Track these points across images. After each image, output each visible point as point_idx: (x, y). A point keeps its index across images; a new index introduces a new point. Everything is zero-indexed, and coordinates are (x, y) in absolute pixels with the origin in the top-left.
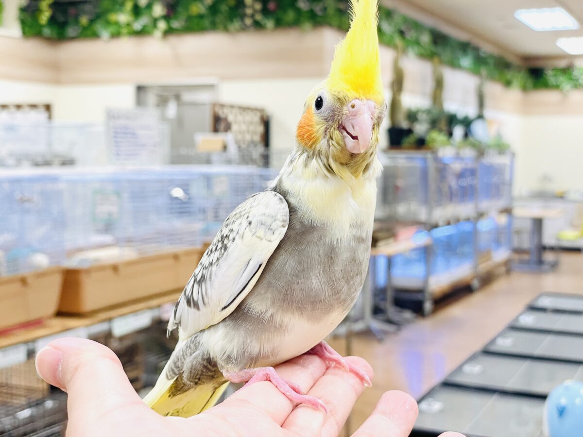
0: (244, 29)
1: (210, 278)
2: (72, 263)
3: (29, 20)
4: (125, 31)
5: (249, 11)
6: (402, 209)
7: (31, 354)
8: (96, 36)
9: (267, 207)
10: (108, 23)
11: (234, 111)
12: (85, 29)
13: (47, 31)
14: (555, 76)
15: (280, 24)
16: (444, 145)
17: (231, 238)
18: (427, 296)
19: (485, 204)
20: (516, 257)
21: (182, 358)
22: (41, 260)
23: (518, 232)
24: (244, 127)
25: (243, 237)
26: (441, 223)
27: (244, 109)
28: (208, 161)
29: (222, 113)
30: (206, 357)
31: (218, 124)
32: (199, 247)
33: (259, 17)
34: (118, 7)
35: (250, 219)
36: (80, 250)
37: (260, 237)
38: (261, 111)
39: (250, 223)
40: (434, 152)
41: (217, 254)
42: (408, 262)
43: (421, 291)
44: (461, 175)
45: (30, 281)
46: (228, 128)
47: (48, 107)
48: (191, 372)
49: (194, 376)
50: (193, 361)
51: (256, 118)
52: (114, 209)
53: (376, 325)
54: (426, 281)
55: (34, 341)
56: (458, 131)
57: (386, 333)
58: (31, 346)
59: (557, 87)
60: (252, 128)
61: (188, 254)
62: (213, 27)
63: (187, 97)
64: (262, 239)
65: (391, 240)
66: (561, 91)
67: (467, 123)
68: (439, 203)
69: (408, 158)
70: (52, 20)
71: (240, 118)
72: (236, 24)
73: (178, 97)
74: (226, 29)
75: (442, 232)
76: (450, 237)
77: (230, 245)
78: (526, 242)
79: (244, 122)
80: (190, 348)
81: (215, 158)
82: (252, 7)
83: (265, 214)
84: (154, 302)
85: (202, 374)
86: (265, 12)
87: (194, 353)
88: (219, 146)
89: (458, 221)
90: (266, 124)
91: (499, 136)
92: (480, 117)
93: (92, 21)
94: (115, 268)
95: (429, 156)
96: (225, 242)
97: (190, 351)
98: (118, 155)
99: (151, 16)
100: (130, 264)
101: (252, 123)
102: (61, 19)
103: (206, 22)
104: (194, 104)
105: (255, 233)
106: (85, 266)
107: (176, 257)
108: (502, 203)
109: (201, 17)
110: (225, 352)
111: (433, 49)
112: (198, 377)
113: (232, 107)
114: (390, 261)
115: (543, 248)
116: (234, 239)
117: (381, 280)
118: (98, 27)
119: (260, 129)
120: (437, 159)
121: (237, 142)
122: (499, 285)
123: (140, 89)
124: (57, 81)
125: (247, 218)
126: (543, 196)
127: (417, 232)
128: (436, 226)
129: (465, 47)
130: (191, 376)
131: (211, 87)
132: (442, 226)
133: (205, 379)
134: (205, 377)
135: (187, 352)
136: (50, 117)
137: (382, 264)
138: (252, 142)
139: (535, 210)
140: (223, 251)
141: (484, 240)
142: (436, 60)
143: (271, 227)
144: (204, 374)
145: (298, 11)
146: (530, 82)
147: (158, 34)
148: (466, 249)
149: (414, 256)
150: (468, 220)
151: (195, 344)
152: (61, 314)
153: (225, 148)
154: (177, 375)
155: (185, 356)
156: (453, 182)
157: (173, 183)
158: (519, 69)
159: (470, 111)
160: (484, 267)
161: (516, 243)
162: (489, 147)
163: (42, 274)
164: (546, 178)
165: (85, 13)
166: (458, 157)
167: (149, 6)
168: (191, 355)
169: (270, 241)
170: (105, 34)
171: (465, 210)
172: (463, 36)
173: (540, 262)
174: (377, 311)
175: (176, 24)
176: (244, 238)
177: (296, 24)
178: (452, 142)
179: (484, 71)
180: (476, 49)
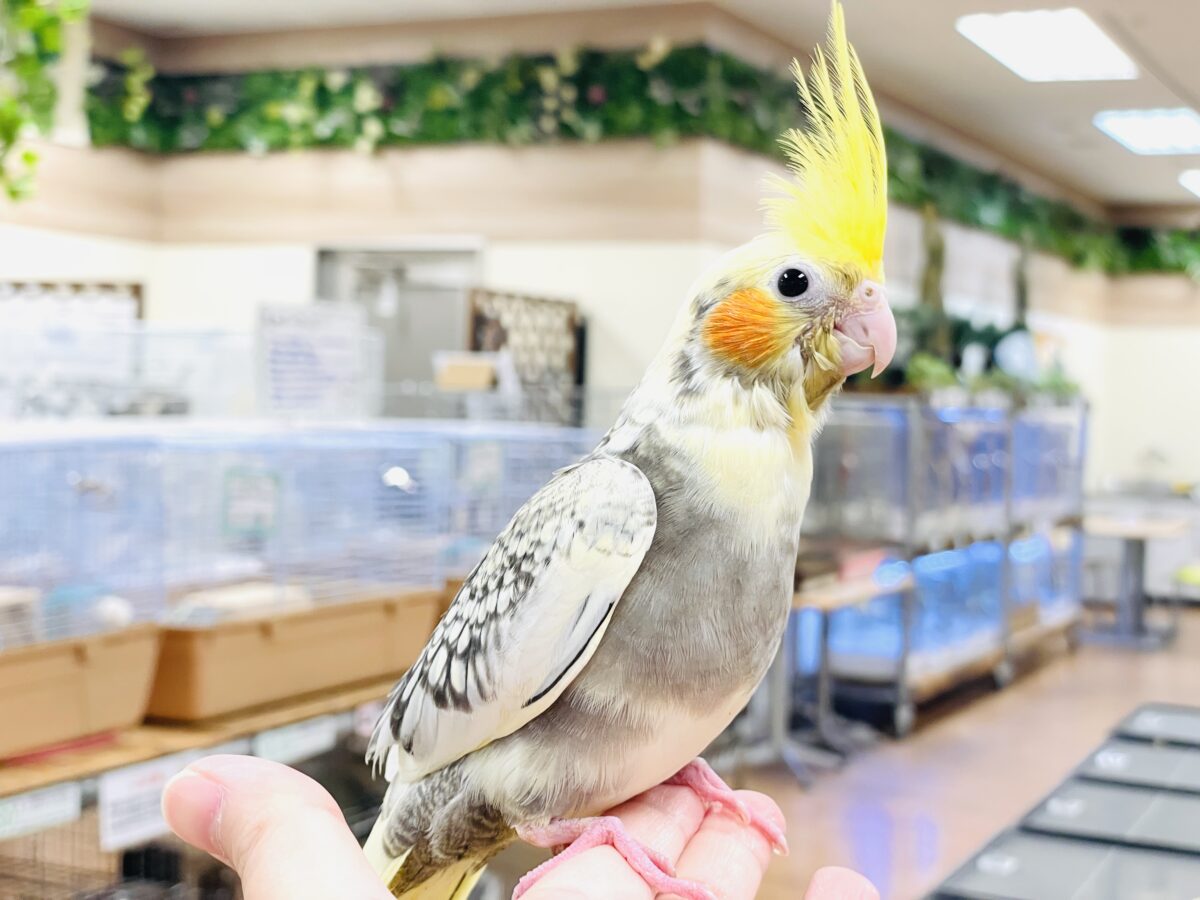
0: (538, 139)
1: (498, 643)
2: (177, 616)
3: (104, 112)
4: (297, 138)
5: (550, 104)
6: (853, 514)
7: (89, 803)
8: (238, 147)
9: (612, 490)
10: (264, 122)
11: (516, 305)
12: (215, 132)
13: (139, 135)
14: (1175, 246)
15: (612, 131)
16: (943, 383)
17: (539, 556)
18: (903, 693)
19: (1025, 508)
20: (1089, 617)
21: (422, 810)
22: (117, 611)
23: (1095, 566)
24: (533, 339)
25: (568, 554)
26: (934, 544)
27: (535, 302)
28: (460, 412)
29: (488, 309)
30: (477, 803)
31: (482, 332)
32: (436, 588)
33: (570, 116)
34: (283, 89)
35: (578, 517)
36: (194, 588)
37: (605, 550)
38: (571, 306)
39: (581, 525)
40: (923, 397)
41: (507, 594)
42: (864, 622)
43: (890, 685)
44: (976, 448)
45: (91, 652)
46: (501, 339)
47: (137, 290)
48: (448, 837)
49: (455, 843)
50: (452, 815)
51: (560, 321)
52: (266, 508)
53: (796, 752)
54: (902, 665)
55: (96, 775)
56: (973, 356)
57: (815, 769)
58: (89, 786)
59: (1179, 269)
60: (549, 341)
61: (414, 601)
62: (476, 134)
63: (418, 273)
64: (609, 553)
65: (831, 579)
66: (1188, 276)
67: (991, 339)
68: (931, 504)
69: (868, 410)
70: (151, 114)
71: (526, 320)
72: (524, 129)
73: (399, 274)
74: (502, 140)
75: (935, 565)
76: (952, 575)
77: (540, 573)
78: (1111, 587)
79: (535, 329)
80: (442, 790)
81: (474, 403)
82: (557, 95)
83: (609, 504)
84: (343, 701)
85: (471, 839)
86: (583, 105)
87: (451, 798)
88: (482, 380)
89: (970, 540)
90: (580, 333)
91: (1058, 367)
92: (1019, 327)
93: (231, 118)
94: (265, 629)
95: (912, 405)
96: (525, 567)
97: (441, 795)
98: (278, 397)
99: (350, 108)
100: (296, 620)
101: (549, 330)
102: (167, 110)
103: (462, 124)
104: (431, 289)
105: (594, 542)
106: (203, 623)
107: (389, 608)
108: (1060, 506)
109: (451, 113)
110: (529, 793)
111: (924, 185)
112: (464, 843)
113: (510, 297)
114: (827, 622)
115: (1146, 601)
116: (547, 561)
117: (809, 658)
118: (244, 129)
119: (567, 343)
120: (927, 413)
121: (519, 369)
122: (1054, 676)
123: (325, 256)
124: (156, 237)
125: (573, 514)
126: (1146, 492)
127: (884, 562)
128: (923, 551)
129: (990, 184)
130: (448, 844)
131: (468, 255)
132: (937, 551)
133: (477, 846)
134: (477, 842)
135: (436, 799)
136: (140, 314)
137: (810, 627)
138: (550, 369)
139: (1131, 522)
140: (521, 586)
141: (1025, 581)
142: (930, 209)
143: (626, 528)
144: (476, 836)
145: (649, 104)
146: (1122, 257)
147: (364, 145)
148: (987, 599)
149: (878, 610)
150: (990, 539)
151: (452, 781)
152: (152, 720)
153: (494, 383)
154: (411, 844)
155: (431, 807)
156: (961, 461)
157: (387, 458)
158: (1099, 230)
159: (1000, 315)
160: (1022, 638)
161: (1089, 590)
162: (1036, 389)
163: (116, 640)
164: (1154, 456)
165: (215, 99)
166: (972, 410)
167: (348, 90)
168: (445, 803)
169: (626, 555)
170: (257, 143)
171: (985, 518)
172: (984, 162)
173: (1140, 629)
174: (798, 723)
175: (401, 127)
176: (572, 556)
177: (644, 131)
178: (959, 376)
179: (1028, 233)
180: (1013, 189)
